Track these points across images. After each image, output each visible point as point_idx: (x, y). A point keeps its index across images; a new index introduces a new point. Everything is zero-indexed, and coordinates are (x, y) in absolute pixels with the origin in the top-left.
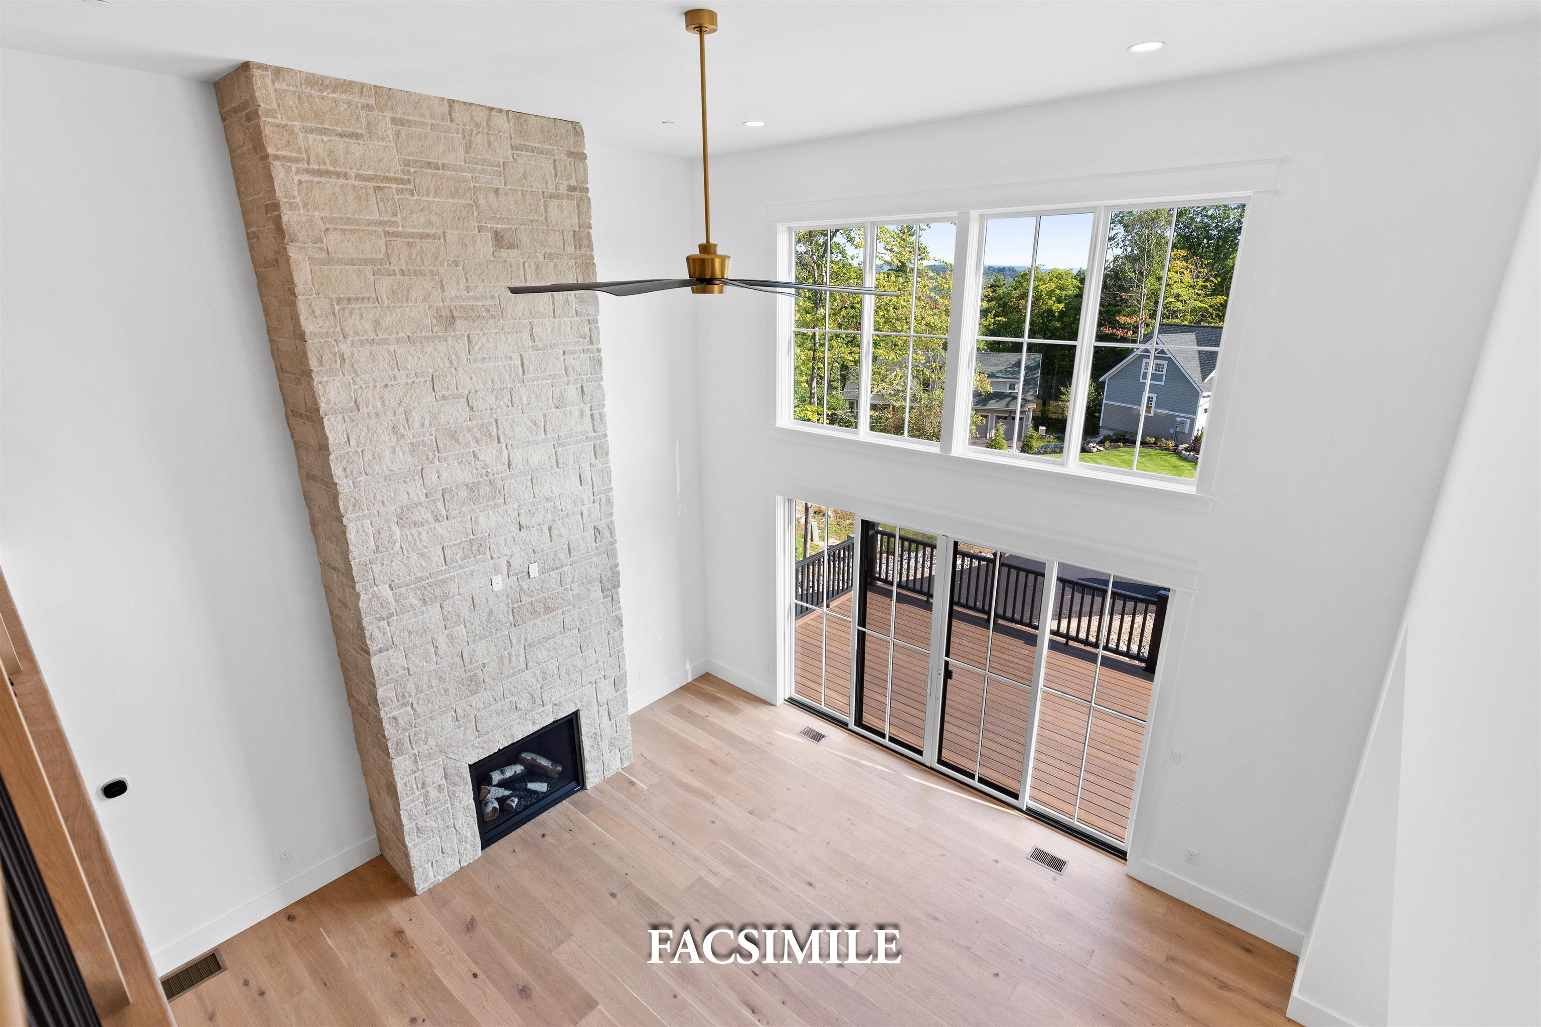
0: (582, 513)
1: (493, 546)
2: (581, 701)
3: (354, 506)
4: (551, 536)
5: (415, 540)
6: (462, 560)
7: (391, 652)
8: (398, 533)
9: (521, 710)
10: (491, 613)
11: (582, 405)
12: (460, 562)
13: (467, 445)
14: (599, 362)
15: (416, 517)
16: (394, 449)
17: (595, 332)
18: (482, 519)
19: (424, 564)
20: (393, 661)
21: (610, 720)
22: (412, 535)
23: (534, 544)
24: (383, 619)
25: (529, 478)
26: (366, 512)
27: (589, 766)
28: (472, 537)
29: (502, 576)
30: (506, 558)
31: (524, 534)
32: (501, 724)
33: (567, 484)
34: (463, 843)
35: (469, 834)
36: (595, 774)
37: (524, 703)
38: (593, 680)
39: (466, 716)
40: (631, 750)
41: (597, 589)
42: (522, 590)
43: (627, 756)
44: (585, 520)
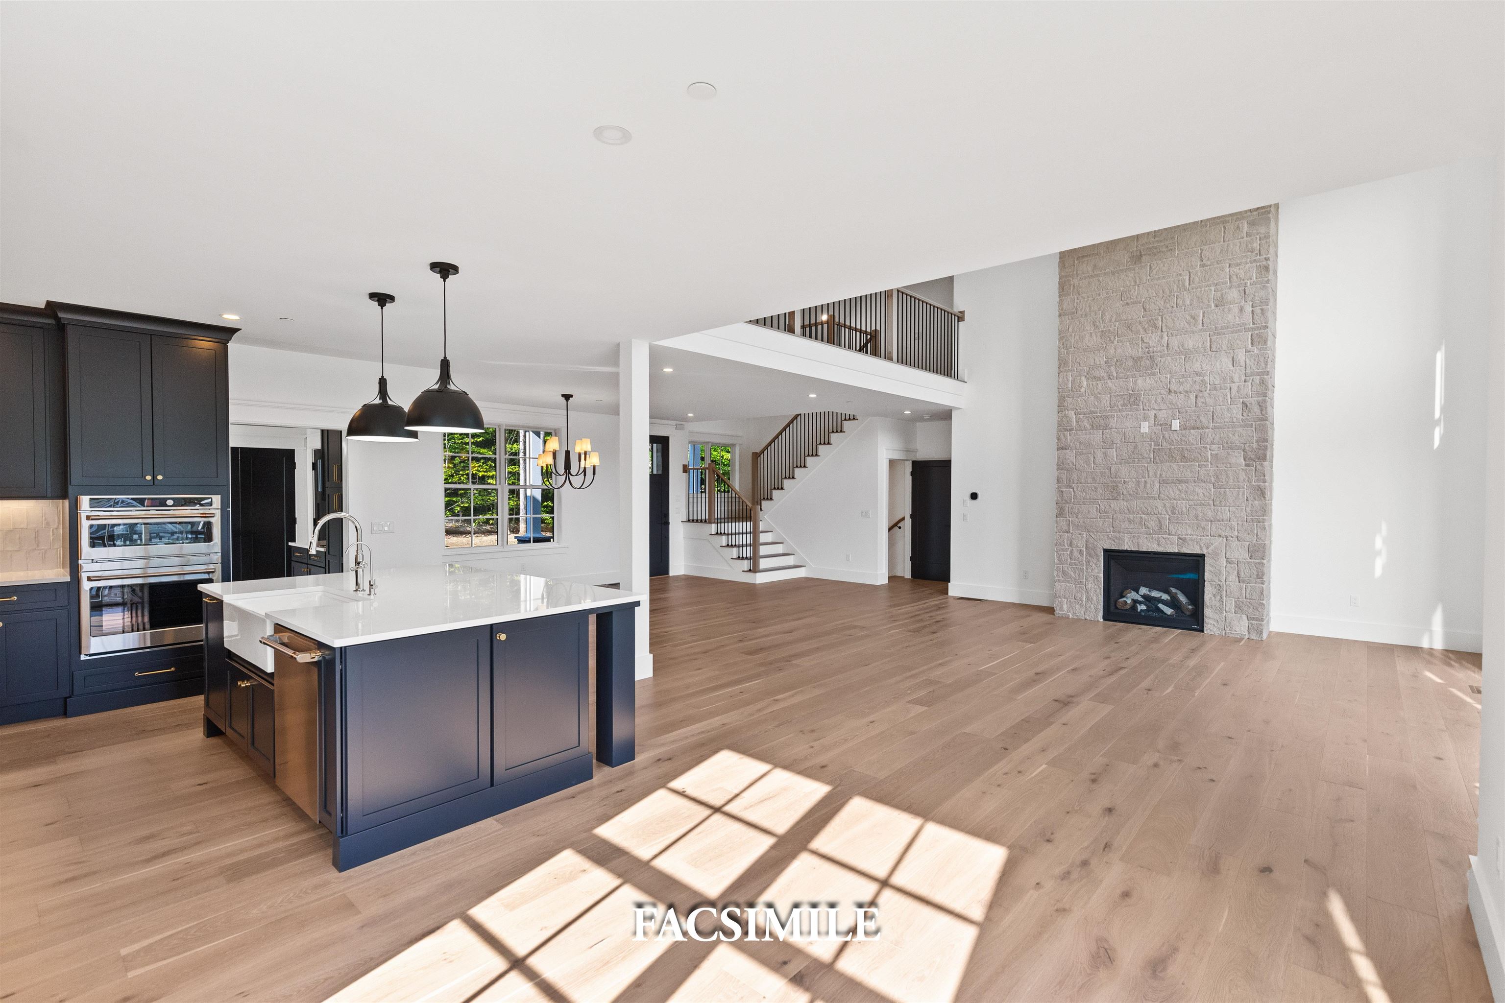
0: (1230, 388)
1: (1145, 401)
2: (1207, 548)
3: (1064, 364)
5: (1094, 388)
6: (1122, 406)
7: (1067, 451)
8: (1085, 383)
9: (1149, 528)
10: (1135, 447)
11: (1243, 303)
12: (1120, 408)
13: (1138, 332)
15: (1097, 374)
18: (1140, 381)
19: (1096, 403)
20: (1067, 457)
21: (1239, 582)
22: (1093, 385)
23: (1180, 405)
24: (1067, 431)
25: (1183, 357)
27: (1208, 612)
28: (1131, 392)
29: (1149, 423)
30: (1154, 412)
31: (1171, 397)
32: (1131, 530)
33: (1218, 364)
34: (1089, 602)
35: (1095, 598)
36: (1215, 623)
37: (1153, 524)
38: (1223, 534)
39: (1106, 512)
40: (1263, 626)
41: (1239, 455)
42: (1163, 437)
43: (1256, 629)
44: (1233, 395)
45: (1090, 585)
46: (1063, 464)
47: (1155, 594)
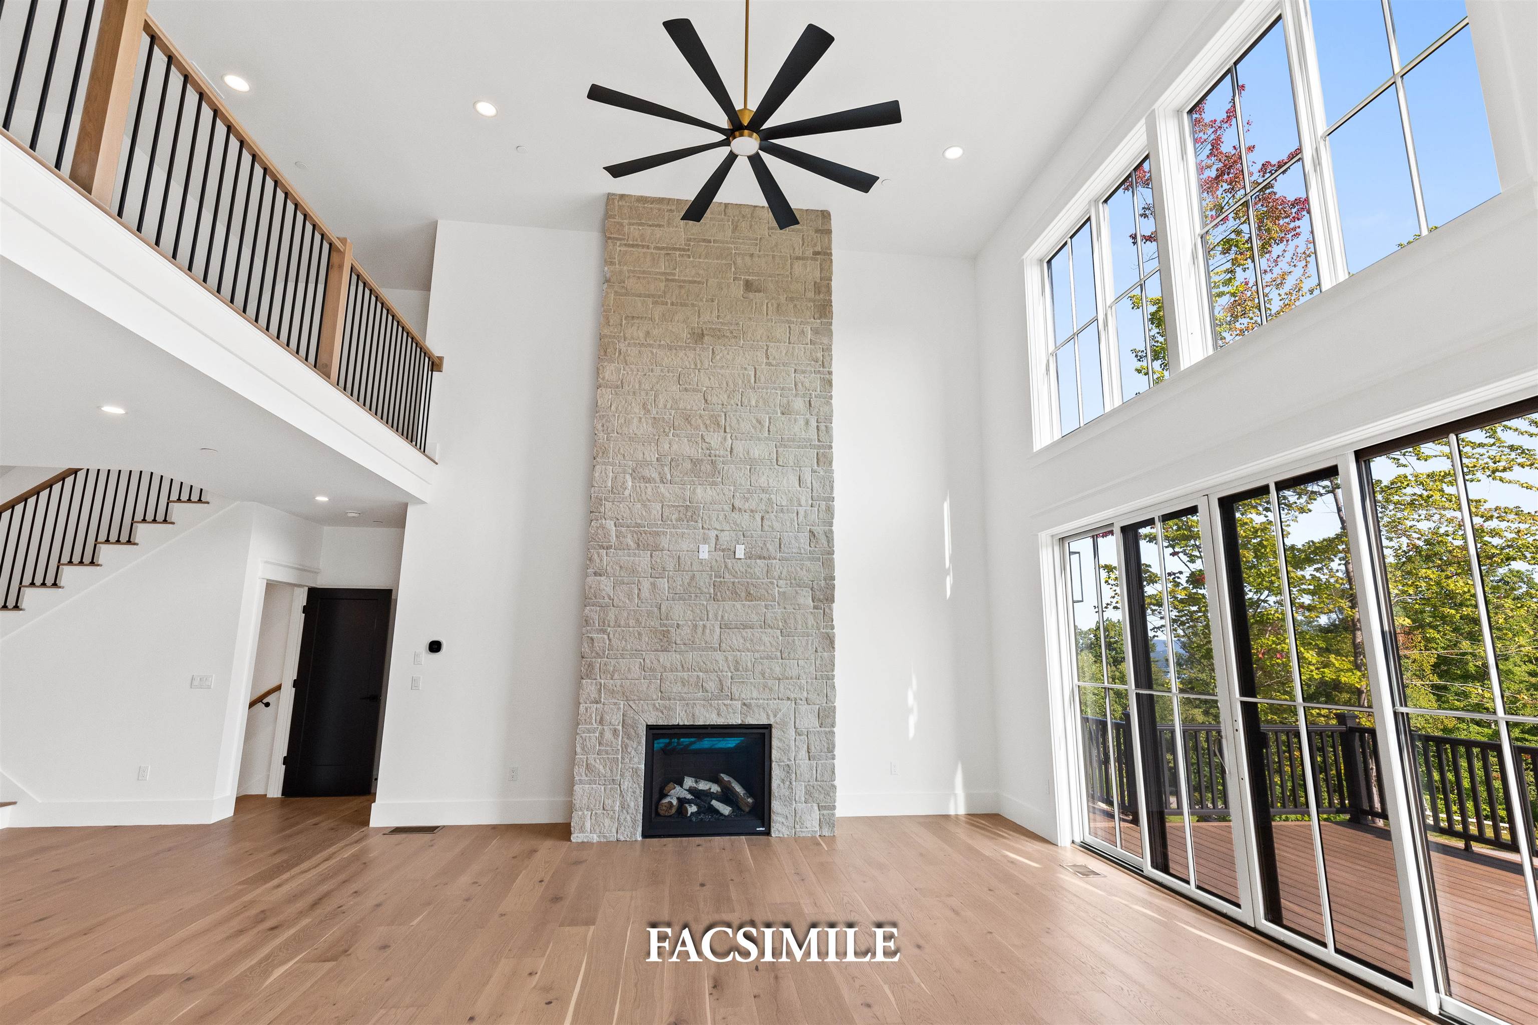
0: (797, 512)
1: (705, 517)
2: (775, 716)
3: (604, 453)
5: (641, 492)
6: (677, 521)
7: (603, 578)
8: (630, 484)
9: (707, 691)
10: (692, 578)
11: (808, 416)
12: (674, 523)
13: (697, 428)
14: (830, 383)
15: (646, 473)
16: (640, 418)
17: (828, 358)
18: (699, 490)
19: (644, 513)
20: (602, 586)
21: (810, 759)
22: (640, 487)
23: (745, 527)
24: (601, 548)
25: (748, 467)
26: (611, 460)
27: (776, 805)
28: (688, 503)
29: (709, 546)
30: (716, 532)
31: (735, 515)
32: (685, 696)
33: (785, 481)
34: (625, 811)
35: (632, 804)
36: (784, 820)
37: (711, 686)
38: (792, 696)
39: (652, 670)
40: (833, 815)
41: (806, 594)
42: (726, 566)
43: (828, 821)
44: (800, 520)
45: (626, 783)
46: (595, 597)
47: (703, 786)
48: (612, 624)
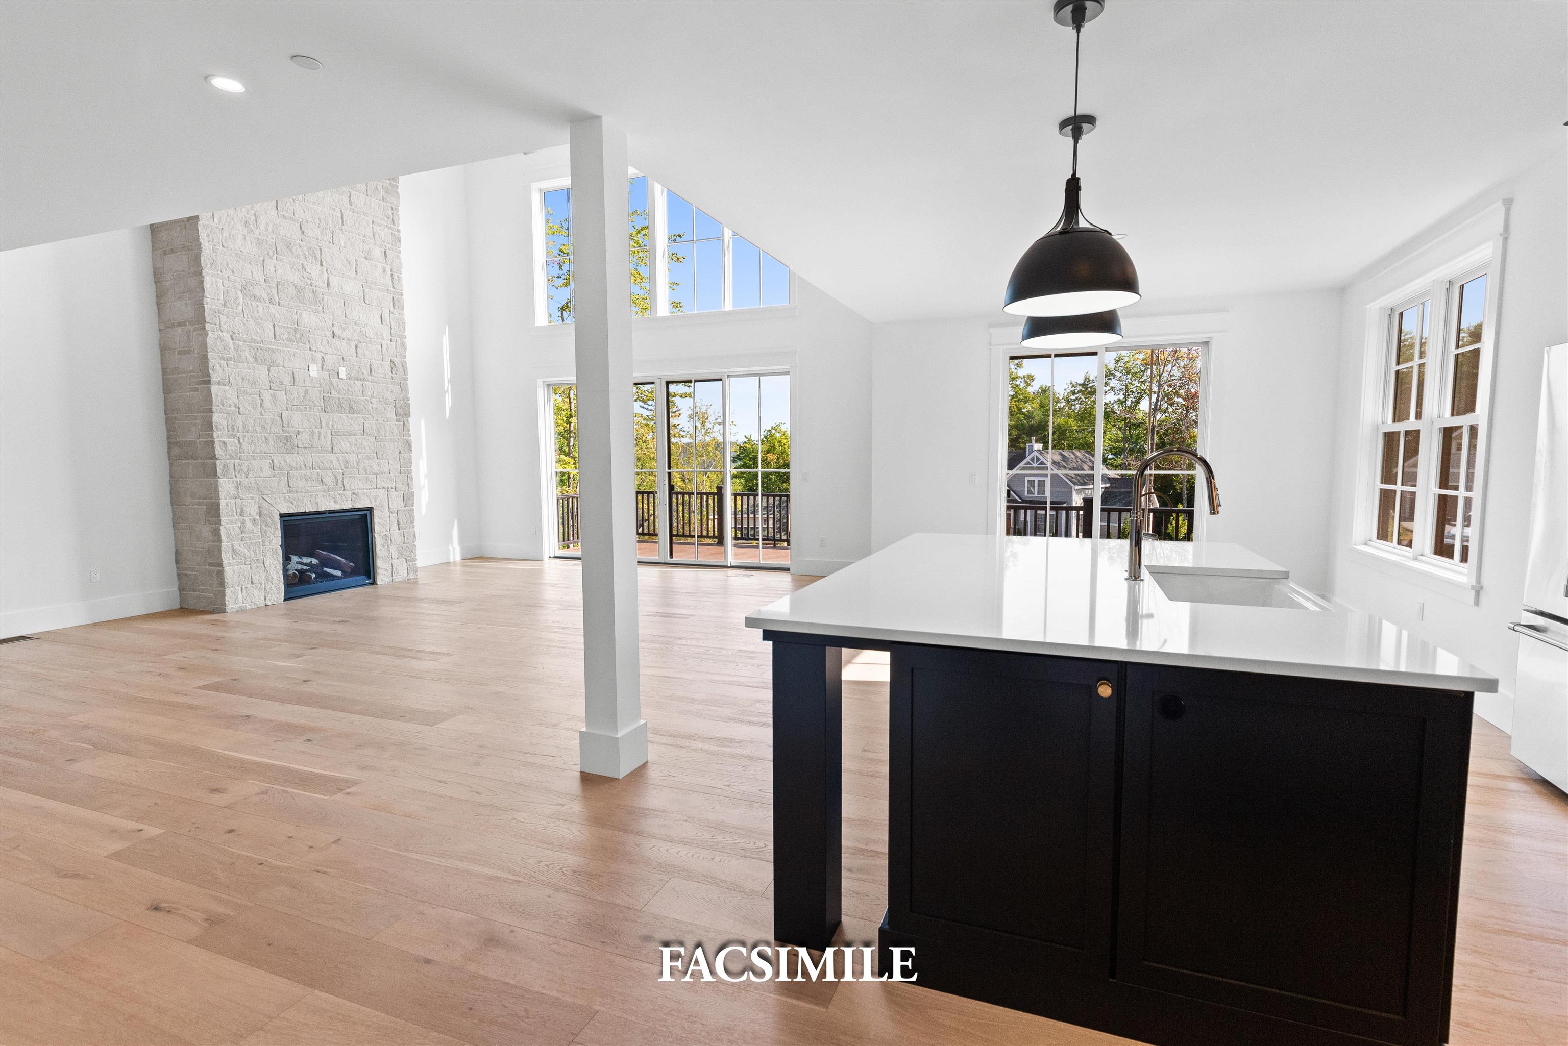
0: (382, 344)
1: (311, 341)
2: (376, 501)
3: (212, 264)
4: (356, 352)
5: (253, 309)
6: (288, 340)
7: (227, 387)
8: (242, 300)
9: (326, 485)
10: (306, 392)
11: (385, 265)
12: (286, 342)
13: (298, 257)
14: (399, 239)
15: (257, 291)
16: (244, 236)
17: (396, 218)
18: (305, 315)
19: (258, 331)
20: (228, 396)
21: (399, 529)
22: (251, 305)
23: (344, 352)
24: (224, 360)
25: (343, 301)
26: (220, 273)
27: (378, 563)
28: (296, 326)
29: (318, 366)
30: (321, 354)
31: (336, 341)
32: (309, 489)
33: (371, 318)
34: (269, 582)
35: (275, 577)
36: (384, 572)
37: (328, 480)
38: (386, 486)
39: (281, 469)
40: (416, 564)
41: (392, 410)
42: (332, 384)
43: (414, 569)
44: (384, 351)
45: (268, 561)
46: (223, 405)
48: (241, 429)
